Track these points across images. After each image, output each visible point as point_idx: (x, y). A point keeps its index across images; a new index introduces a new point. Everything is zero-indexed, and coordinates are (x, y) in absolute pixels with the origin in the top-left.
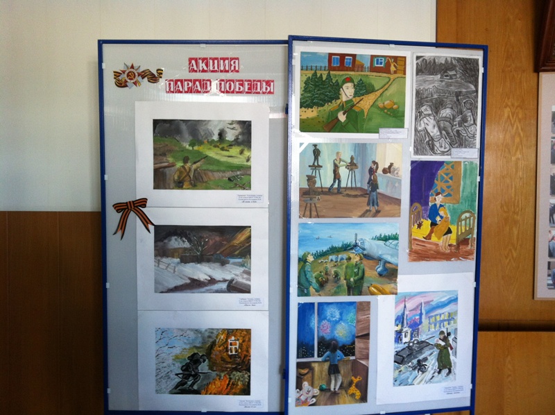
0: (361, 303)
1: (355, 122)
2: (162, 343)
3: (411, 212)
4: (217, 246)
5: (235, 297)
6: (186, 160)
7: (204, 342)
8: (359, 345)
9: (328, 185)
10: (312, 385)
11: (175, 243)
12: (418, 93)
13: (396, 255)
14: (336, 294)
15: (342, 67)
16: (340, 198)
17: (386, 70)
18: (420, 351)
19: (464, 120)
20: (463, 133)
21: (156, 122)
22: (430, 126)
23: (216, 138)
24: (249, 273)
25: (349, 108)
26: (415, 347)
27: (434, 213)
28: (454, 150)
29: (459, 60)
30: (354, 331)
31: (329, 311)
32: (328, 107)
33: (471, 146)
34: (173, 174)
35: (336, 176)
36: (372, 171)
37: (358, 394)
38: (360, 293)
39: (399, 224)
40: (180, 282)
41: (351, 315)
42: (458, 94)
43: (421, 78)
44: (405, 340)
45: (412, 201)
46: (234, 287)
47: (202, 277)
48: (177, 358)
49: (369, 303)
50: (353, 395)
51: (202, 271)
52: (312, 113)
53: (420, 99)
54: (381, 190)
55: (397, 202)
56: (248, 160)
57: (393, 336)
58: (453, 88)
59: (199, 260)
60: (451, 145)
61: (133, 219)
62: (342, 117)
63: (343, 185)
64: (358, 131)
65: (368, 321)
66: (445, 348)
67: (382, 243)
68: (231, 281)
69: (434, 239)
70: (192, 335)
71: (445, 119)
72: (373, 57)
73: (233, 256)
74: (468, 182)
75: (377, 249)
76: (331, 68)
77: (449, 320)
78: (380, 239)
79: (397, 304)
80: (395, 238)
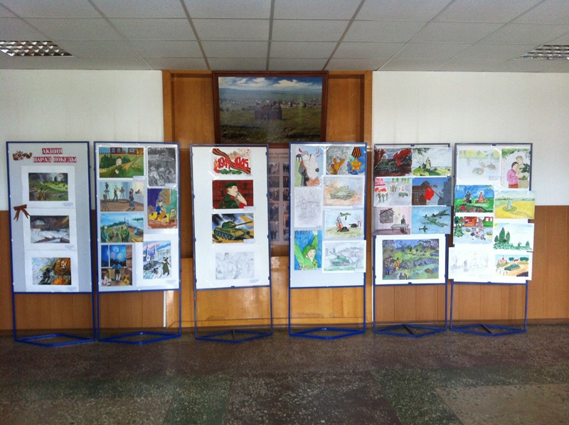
0: (128, 246)
1: (123, 173)
2: (35, 264)
3: (148, 209)
4: (55, 224)
5: (64, 245)
6: (42, 189)
7: (52, 263)
8: (128, 262)
9: (112, 198)
10: (108, 277)
11: (38, 223)
12: (149, 162)
13: (142, 226)
14: (117, 242)
15: (116, 152)
16: (117, 204)
17: (135, 153)
18: (155, 265)
19: (170, 172)
20: (170, 177)
21: (30, 174)
22: (155, 174)
23: (53, 180)
24: (69, 235)
25: (120, 168)
26: (153, 264)
27: (158, 209)
28: (166, 184)
29: (167, 148)
30: (125, 256)
31: (114, 249)
32: (111, 168)
33: (174, 182)
34: (37, 195)
35: (116, 195)
36: (131, 193)
37: (128, 282)
38: (127, 241)
39: (143, 214)
40: (41, 239)
41: (124, 250)
42: (167, 162)
43: (150, 156)
44: (148, 260)
45: (149, 204)
46: (63, 241)
47: (50, 237)
48: (41, 270)
49: (131, 246)
50: (126, 282)
51: (49, 234)
52: (104, 170)
53: (150, 164)
54: (135, 200)
55: (142, 205)
56: (67, 188)
57: (142, 259)
58: (164, 160)
59: (48, 229)
60: (165, 182)
61: (21, 213)
62: (117, 172)
63: (119, 198)
64: (124, 177)
65: (131, 253)
66: (166, 264)
67: (136, 221)
68: (61, 239)
69: (159, 220)
70: (47, 261)
71: (161, 172)
72: (129, 149)
73: (62, 228)
74: (173, 197)
75: (135, 224)
76: (112, 153)
77: (167, 253)
78: (135, 220)
79: (144, 246)
80: (142, 219)
